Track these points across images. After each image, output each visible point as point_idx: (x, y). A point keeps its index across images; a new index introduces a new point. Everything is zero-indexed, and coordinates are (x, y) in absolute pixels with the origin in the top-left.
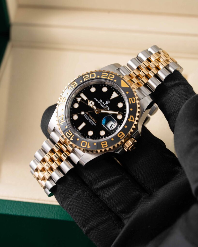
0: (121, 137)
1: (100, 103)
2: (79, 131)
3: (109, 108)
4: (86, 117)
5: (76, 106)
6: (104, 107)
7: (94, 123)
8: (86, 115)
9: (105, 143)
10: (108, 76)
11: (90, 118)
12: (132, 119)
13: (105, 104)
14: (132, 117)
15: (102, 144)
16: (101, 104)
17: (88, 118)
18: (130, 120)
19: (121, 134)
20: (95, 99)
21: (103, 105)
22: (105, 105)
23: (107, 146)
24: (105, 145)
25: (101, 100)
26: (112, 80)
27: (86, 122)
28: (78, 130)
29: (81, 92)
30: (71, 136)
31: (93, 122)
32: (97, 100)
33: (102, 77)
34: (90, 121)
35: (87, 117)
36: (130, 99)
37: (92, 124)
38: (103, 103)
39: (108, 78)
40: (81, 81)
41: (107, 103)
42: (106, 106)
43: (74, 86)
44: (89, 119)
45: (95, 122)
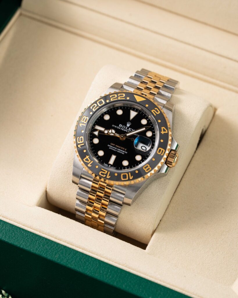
0: (162, 153)
1: (121, 128)
2: (112, 166)
3: (133, 130)
4: (112, 149)
5: (96, 141)
6: (127, 131)
7: (124, 151)
8: (112, 147)
9: (147, 166)
10: (118, 97)
11: (117, 148)
12: (164, 130)
13: (127, 127)
14: (163, 129)
15: (144, 169)
16: (123, 129)
17: (115, 149)
18: (163, 132)
19: (160, 150)
20: (113, 126)
21: (125, 129)
22: (127, 129)
23: (151, 169)
24: (149, 169)
25: (120, 125)
26: (124, 99)
27: (115, 153)
28: (110, 166)
29: (94, 125)
30: (106, 174)
31: (122, 152)
32: (116, 127)
33: (112, 100)
34: (119, 151)
35: (113, 147)
36: (152, 111)
37: (122, 153)
38: (124, 127)
39: (119, 99)
40: (91, 113)
41: (128, 125)
42: (129, 129)
43: (85, 121)
44: (117, 150)
45: (125, 149)
